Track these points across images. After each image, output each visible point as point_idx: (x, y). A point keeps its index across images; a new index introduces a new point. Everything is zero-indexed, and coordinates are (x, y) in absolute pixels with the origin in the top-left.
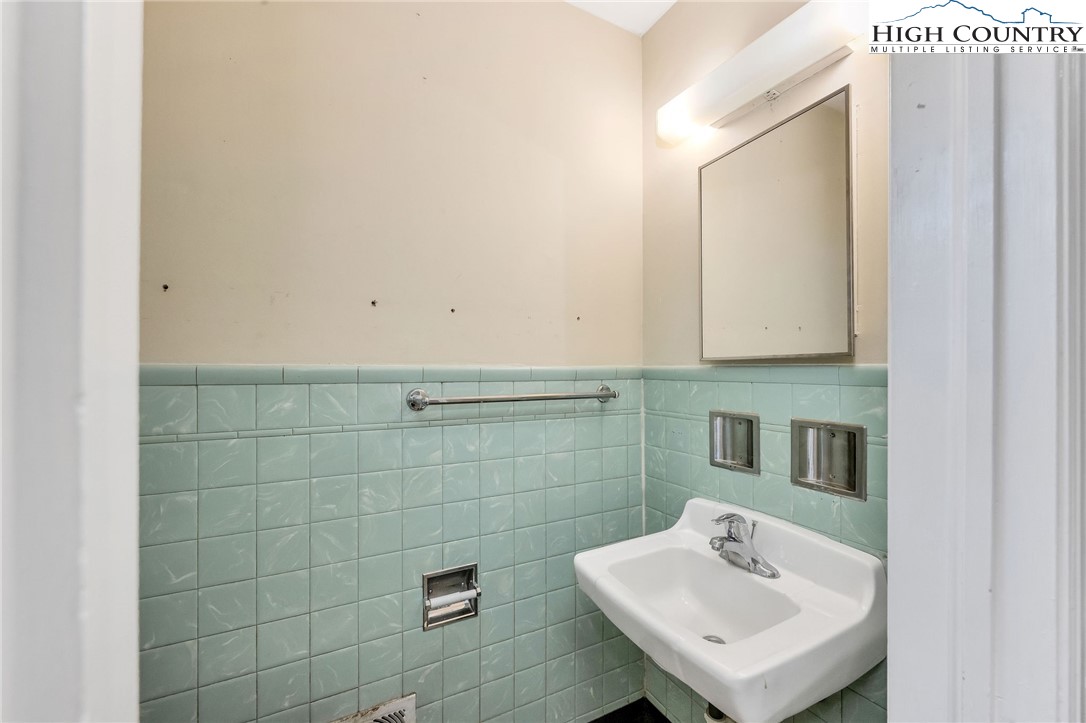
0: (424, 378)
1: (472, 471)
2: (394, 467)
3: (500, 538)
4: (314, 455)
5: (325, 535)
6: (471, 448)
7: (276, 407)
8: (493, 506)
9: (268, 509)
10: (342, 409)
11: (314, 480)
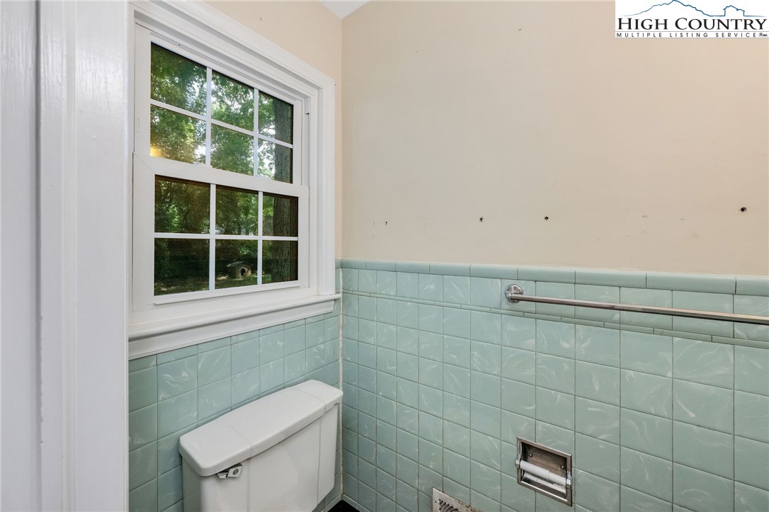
0: (519, 276)
1: (566, 367)
2: (495, 342)
3: (601, 446)
4: (445, 320)
5: (451, 374)
6: (566, 345)
7: (427, 287)
8: (590, 409)
9: (423, 346)
10: (461, 293)
11: (446, 336)
